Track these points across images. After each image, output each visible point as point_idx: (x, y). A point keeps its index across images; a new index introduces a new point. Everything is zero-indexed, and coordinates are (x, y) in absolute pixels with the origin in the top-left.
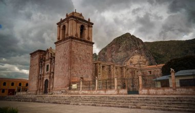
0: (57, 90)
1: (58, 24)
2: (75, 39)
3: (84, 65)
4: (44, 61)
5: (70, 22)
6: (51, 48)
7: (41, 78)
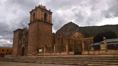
0: (30, 54)
1: (30, 12)
2: (41, 21)
3: (47, 37)
4: (22, 35)
5: (38, 11)
6: (26, 27)
7: (20, 46)
